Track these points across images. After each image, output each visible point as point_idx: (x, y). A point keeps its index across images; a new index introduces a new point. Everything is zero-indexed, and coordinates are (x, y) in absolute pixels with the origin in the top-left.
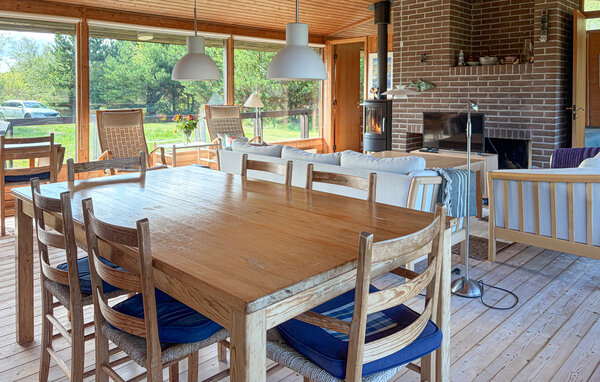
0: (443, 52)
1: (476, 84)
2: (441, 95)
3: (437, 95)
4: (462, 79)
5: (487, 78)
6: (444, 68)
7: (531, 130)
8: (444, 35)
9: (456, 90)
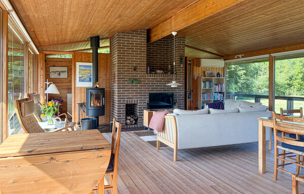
0: (143, 66)
1: (158, 81)
2: (143, 86)
3: (141, 86)
4: (152, 79)
5: (162, 79)
6: (144, 74)
7: (177, 99)
8: (144, 59)
9: (149, 84)
